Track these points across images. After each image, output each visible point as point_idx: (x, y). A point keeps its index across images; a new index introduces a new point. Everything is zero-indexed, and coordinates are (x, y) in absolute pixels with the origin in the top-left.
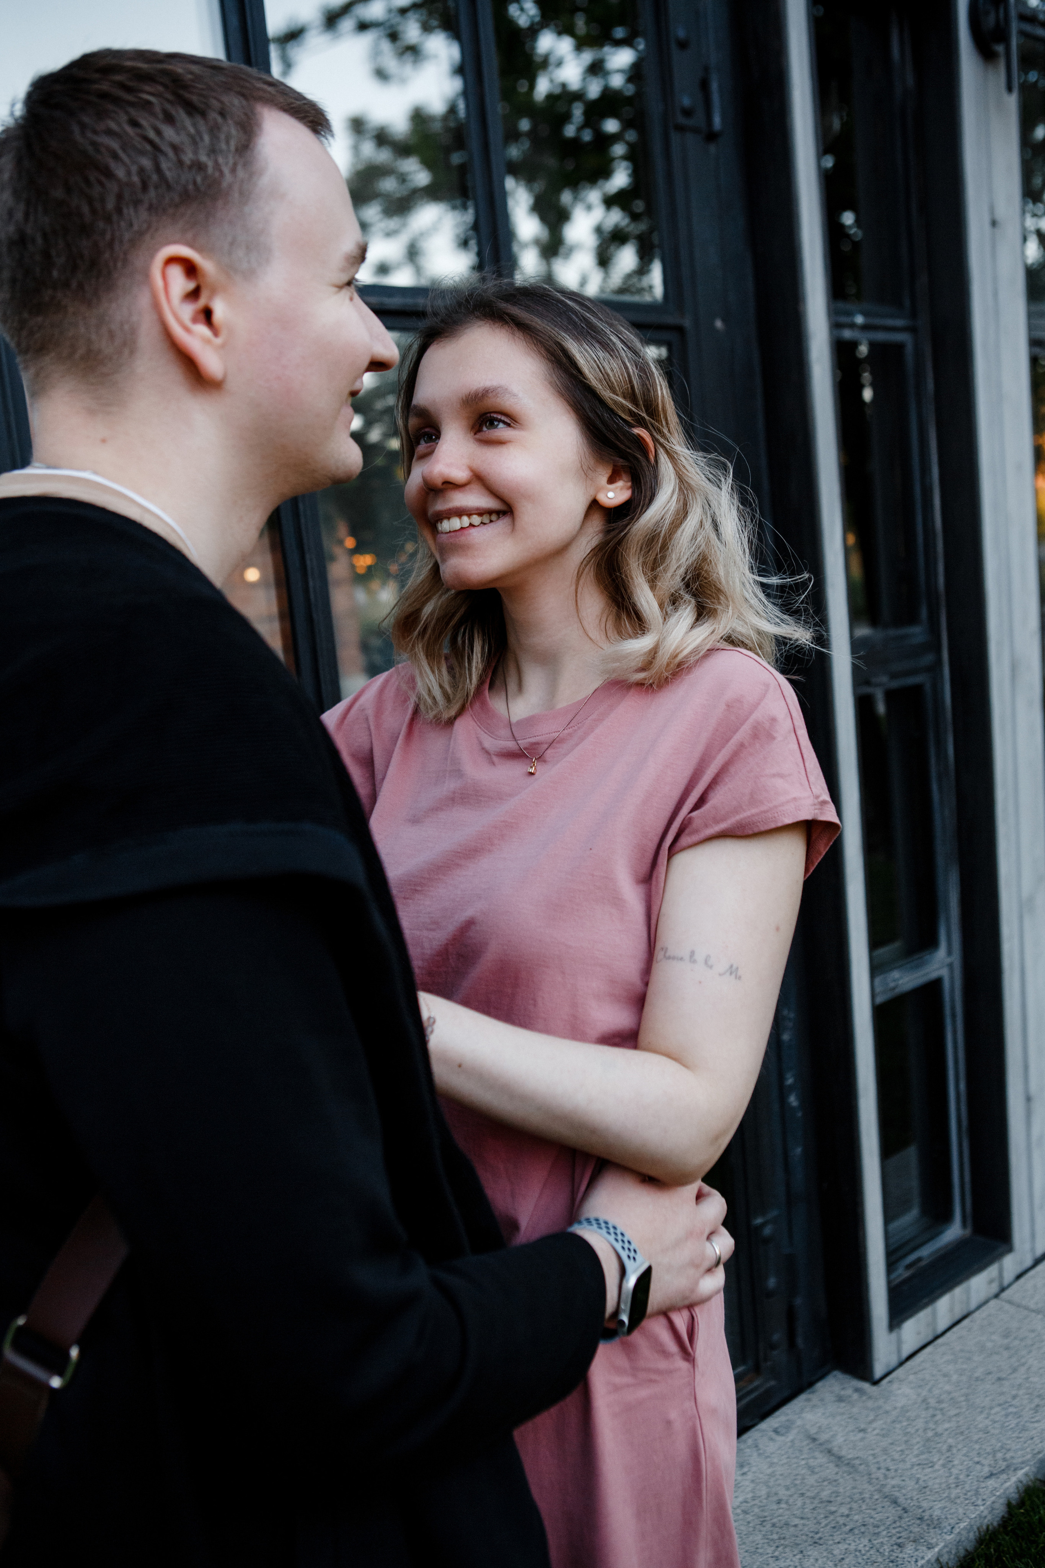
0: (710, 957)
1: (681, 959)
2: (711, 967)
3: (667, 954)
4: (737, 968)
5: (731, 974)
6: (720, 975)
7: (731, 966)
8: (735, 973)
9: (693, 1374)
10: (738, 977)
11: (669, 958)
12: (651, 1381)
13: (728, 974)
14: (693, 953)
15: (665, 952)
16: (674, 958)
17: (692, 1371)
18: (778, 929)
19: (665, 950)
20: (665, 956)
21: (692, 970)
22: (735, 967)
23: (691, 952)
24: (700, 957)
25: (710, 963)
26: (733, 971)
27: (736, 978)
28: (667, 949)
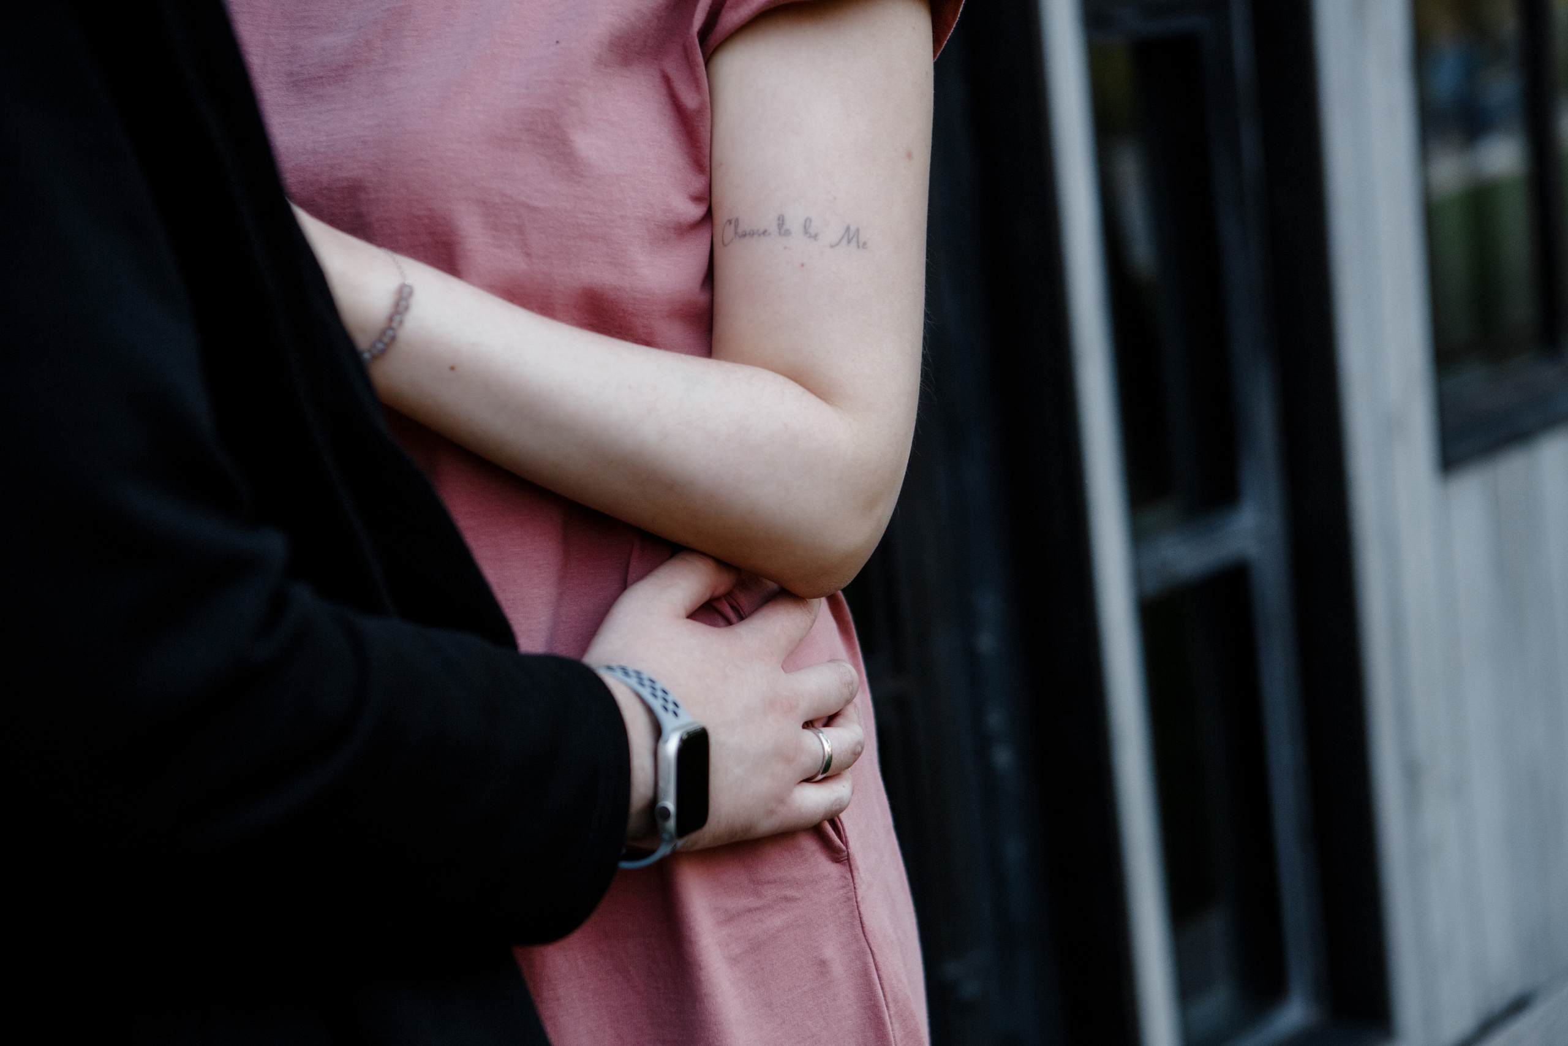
0: (811, 221)
1: (765, 233)
2: (815, 237)
3: (740, 230)
4: (858, 230)
5: (849, 241)
6: (832, 246)
7: (848, 229)
8: (855, 239)
9: (851, 880)
10: (861, 244)
11: (744, 235)
12: (786, 899)
13: (845, 241)
14: (781, 220)
15: (736, 227)
16: (752, 234)
17: (849, 875)
18: (909, 155)
19: (734, 222)
20: (736, 233)
21: (785, 248)
22: (853, 229)
23: (779, 219)
24: (794, 223)
25: (812, 231)
26: (852, 237)
27: (858, 247)
28: (737, 220)
